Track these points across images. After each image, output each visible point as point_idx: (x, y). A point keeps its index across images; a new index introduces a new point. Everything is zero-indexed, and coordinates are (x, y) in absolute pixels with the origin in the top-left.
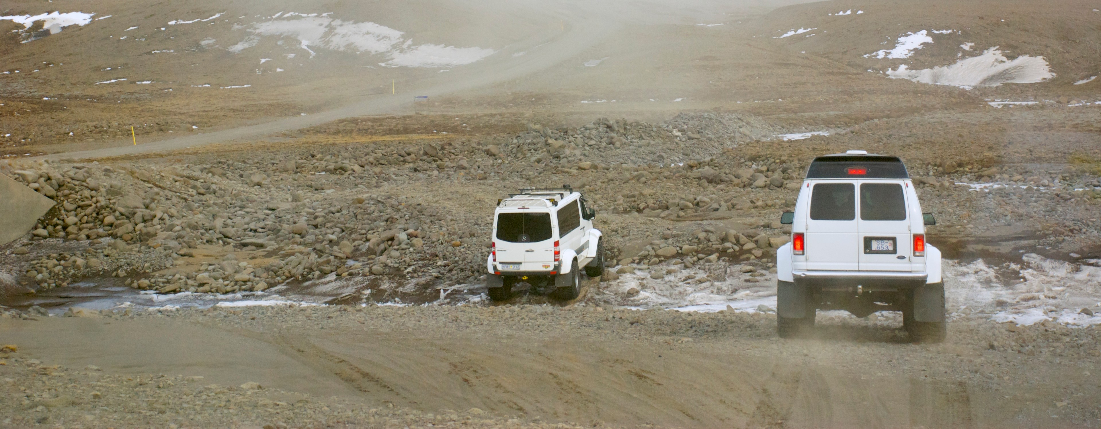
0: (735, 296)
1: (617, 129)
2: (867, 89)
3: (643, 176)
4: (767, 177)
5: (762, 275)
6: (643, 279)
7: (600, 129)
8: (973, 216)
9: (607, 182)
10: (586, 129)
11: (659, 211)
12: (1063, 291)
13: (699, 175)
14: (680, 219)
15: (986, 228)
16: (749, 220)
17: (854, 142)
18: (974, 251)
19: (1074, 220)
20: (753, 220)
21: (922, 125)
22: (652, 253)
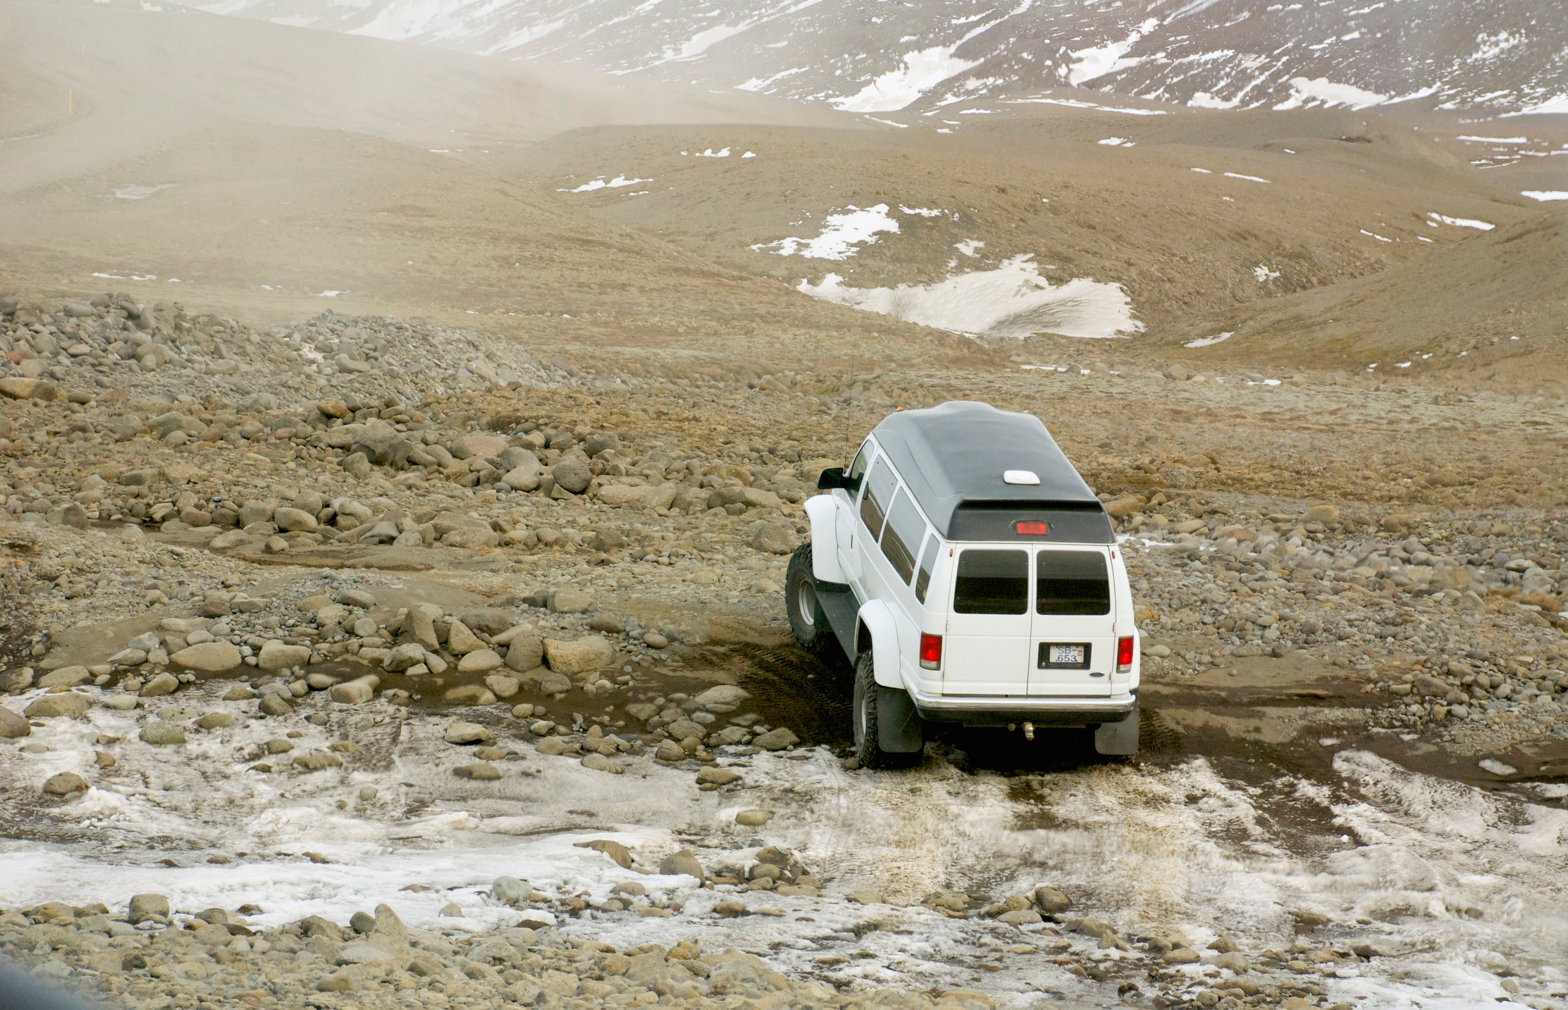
0: (418, 827)
1: (153, 323)
2: (762, 310)
3: (180, 427)
4: (543, 461)
5: (513, 756)
6: (111, 742)
7: (109, 320)
8: (1164, 619)
9: (67, 434)
10: (69, 313)
11: (212, 529)
12: (1498, 890)
13: (348, 439)
14: (276, 558)
15: (1207, 659)
16: (484, 579)
17: (758, 407)
18: (1180, 729)
19: (1469, 656)
20: (497, 581)
21: (905, 390)
22: (159, 656)
